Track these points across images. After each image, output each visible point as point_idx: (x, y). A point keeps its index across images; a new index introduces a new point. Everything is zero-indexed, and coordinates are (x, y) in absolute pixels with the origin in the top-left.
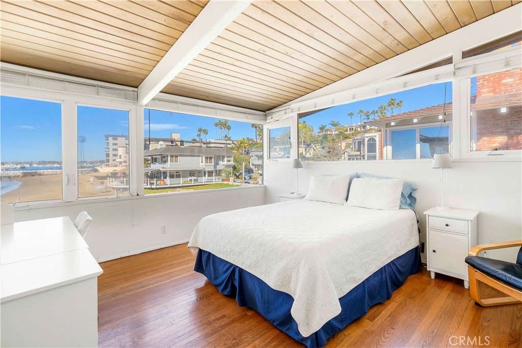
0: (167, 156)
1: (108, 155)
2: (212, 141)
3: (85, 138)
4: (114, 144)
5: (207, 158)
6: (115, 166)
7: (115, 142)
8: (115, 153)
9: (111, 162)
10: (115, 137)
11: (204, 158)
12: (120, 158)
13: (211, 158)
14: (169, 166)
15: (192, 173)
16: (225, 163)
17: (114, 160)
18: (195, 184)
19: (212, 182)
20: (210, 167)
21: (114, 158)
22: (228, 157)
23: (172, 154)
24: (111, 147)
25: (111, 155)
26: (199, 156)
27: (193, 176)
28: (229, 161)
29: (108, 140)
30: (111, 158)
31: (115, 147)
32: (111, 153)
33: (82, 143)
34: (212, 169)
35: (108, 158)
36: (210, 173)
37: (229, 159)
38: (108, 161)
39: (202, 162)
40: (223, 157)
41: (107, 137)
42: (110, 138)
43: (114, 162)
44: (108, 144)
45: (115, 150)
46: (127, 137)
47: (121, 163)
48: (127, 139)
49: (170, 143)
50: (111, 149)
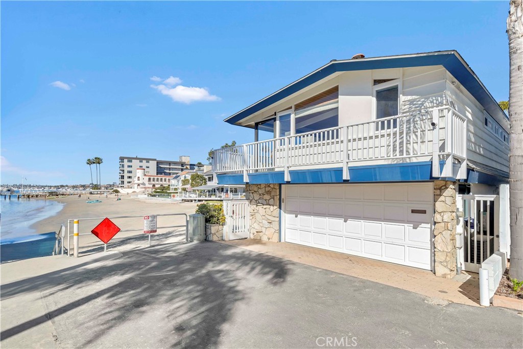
1: (123, 177)
3: (101, 160)
4: (129, 166)
6: (131, 187)
7: (130, 164)
8: (130, 175)
9: (126, 184)
10: (130, 160)
12: (139, 180)
17: (130, 182)
21: (129, 180)
24: (126, 169)
25: (126, 177)
29: (123, 162)
30: (126, 180)
31: (130, 169)
32: (126, 175)
33: (98, 165)
35: (122, 180)
38: (123, 182)
42: (126, 161)
43: (129, 184)
44: (123, 166)
45: (130, 172)
46: (141, 160)
47: (139, 185)
48: (141, 162)
49: (180, 167)
50: (126, 172)
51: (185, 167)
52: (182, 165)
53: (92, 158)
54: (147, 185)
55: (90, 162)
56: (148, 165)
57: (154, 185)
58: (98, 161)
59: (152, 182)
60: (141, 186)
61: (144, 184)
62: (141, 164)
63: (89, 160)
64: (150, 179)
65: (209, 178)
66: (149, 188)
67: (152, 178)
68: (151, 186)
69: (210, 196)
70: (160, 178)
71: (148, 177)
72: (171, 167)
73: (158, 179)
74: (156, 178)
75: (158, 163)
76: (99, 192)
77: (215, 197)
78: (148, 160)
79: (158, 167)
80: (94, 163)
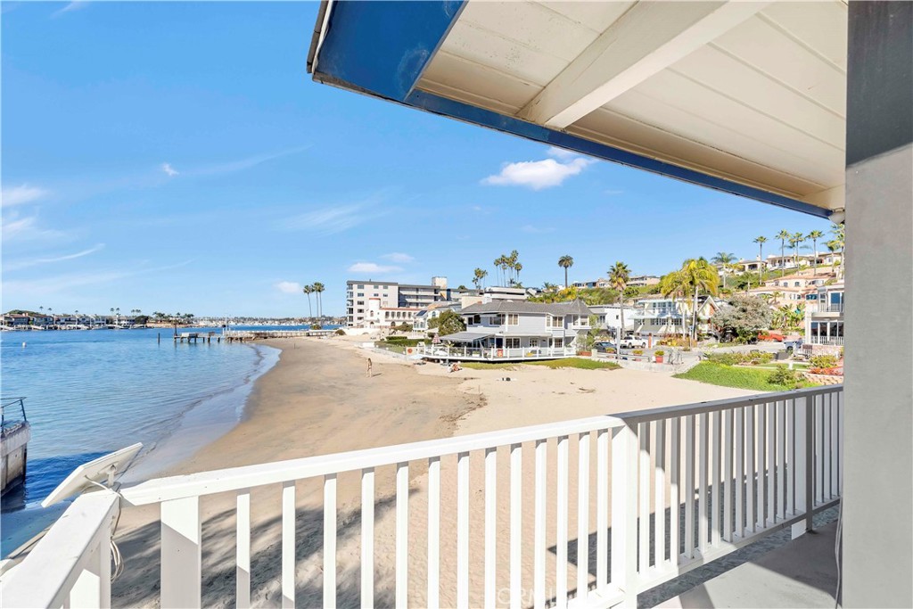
0: (505, 315)
1: (351, 311)
2: (495, 289)
3: (323, 287)
4: (359, 295)
5: (555, 318)
6: (362, 326)
7: (361, 291)
8: (361, 307)
9: (356, 322)
10: (361, 285)
11: (551, 318)
12: (372, 315)
13: (561, 319)
14: (506, 330)
15: (534, 341)
16: (579, 326)
17: (360, 318)
18: (537, 358)
19: (563, 355)
20: (558, 332)
21: (360, 315)
22: (582, 317)
23: (511, 312)
24: (356, 299)
25: (355, 311)
26: (544, 315)
27: (535, 345)
28: (583, 324)
29: (352, 288)
30: (356, 314)
31: (361, 299)
32: (356, 307)
33: (318, 293)
34: (561, 336)
35: (351, 315)
36: (559, 342)
37: (584, 320)
38: (351, 319)
39: (548, 325)
40: (575, 318)
41: (350, 284)
42: (355, 286)
43: (360, 321)
44: (352, 294)
45: (361, 303)
46: (376, 285)
47: (372, 323)
48: (376, 287)
49: (433, 294)
50: (355, 303)
51: (439, 294)
52: (436, 291)
53: (310, 283)
54: (383, 323)
55: (308, 290)
56: (386, 291)
57: (393, 323)
58: (319, 288)
59: (390, 318)
60: (376, 324)
61: (378, 321)
62: (376, 291)
63: (307, 287)
64: (387, 314)
65: (470, 320)
66: (386, 327)
67: (390, 311)
68: (389, 324)
69: (470, 352)
70: (402, 312)
71: (385, 311)
72: (420, 293)
73: (399, 314)
74: (396, 311)
75: (399, 289)
77: (478, 355)
78: (386, 285)
79: (400, 295)
80: (313, 291)
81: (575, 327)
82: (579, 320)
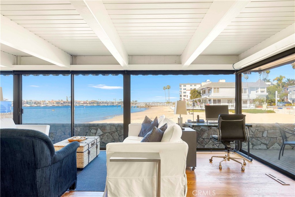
0: (212, 88)
7: (185, 88)
8: (185, 94)
10: (185, 85)
12: (187, 97)
14: (213, 95)
15: (229, 101)
16: (259, 93)
17: (184, 99)
18: (231, 109)
20: (245, 96)
22: (261, 88)
23: (215, 87)
25: (183, 96)
27: (231, 103)
28: (262, 92)
29: (181, 87)
31: (185, 91)
32: (183, 94)
35: (181, 98)
37: (262, 90)
40: (257, 88)
42: (182, 86)
44: (181, 89)
46: (191, 84)
47: (187, 101)
50: (183, 92)
53: (166, 86)
55: (165, 88)
56: (195, 87)
58: (169, 88)
62: (191, 87)
76: (168, 105)
80: (167, 89)
81: (257, 94)
82: (259, 90)
